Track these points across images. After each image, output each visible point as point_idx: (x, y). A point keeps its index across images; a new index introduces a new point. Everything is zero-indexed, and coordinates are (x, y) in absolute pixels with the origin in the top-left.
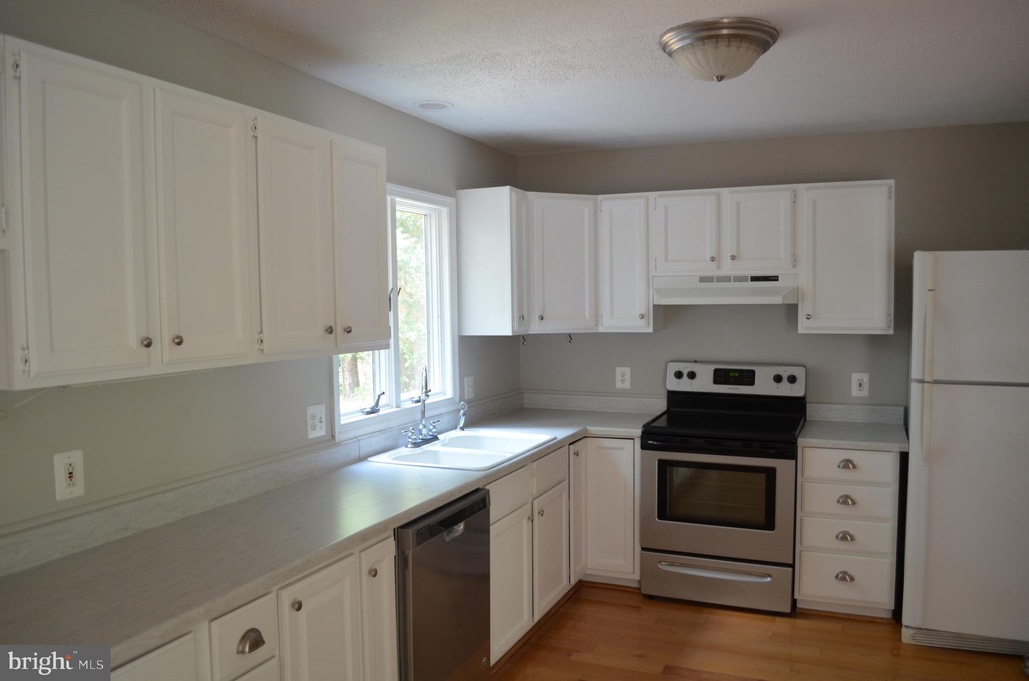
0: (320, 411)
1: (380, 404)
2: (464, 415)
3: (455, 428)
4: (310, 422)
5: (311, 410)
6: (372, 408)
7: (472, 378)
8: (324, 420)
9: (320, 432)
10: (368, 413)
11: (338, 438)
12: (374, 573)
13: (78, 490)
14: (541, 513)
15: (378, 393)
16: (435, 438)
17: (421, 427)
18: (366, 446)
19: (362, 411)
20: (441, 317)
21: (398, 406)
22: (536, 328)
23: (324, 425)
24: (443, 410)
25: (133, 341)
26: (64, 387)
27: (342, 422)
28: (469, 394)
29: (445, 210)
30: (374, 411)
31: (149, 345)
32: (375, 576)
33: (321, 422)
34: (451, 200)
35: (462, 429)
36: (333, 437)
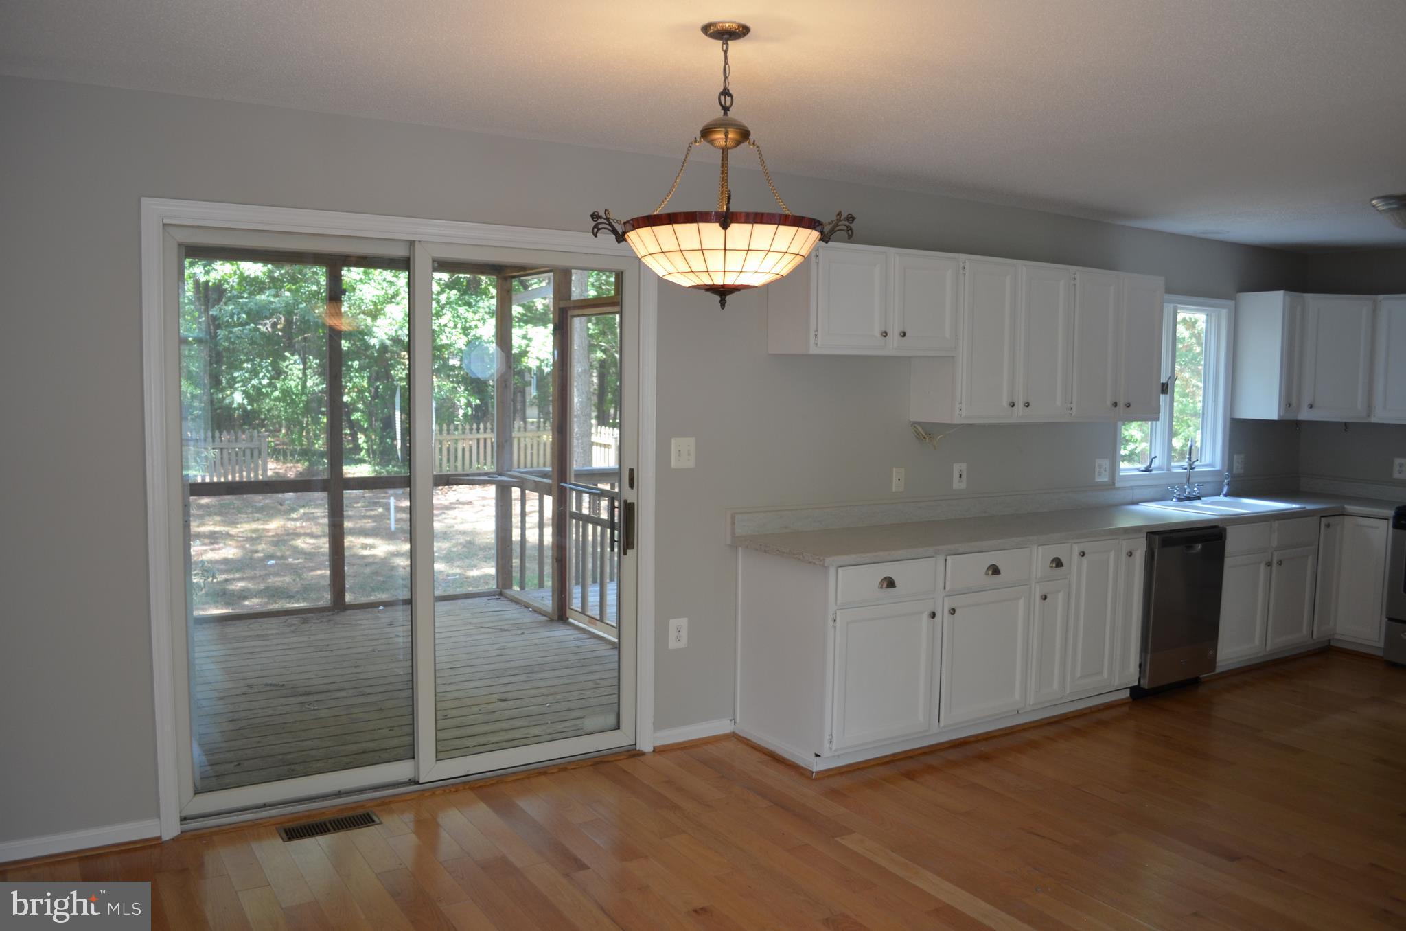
0: (1105, 463)
1: (1153, 466)
2: (1228, 484)
3: (1219, 495)
4: (1097, 470)
5: (1098, 462)
6: (1146, 468)
7: (1242, 456)
8: (1107, 469)
9: (1104, 478)
10: (1143, 471)
11: (1117, 485)
12: (1130, 554)
13: (963, 486)
14: (1280, 563)
15: (1153, 456)
16: (1198, 498)
17: (1186, 487)
18: (1138, 494)
19: (1138, 469)
20: (1215, 401)
21: (1168, 470)
22: (1305, 415)
23: (1107, 473)
24: (1209, 479)
25: (1005, 403)
26: (971, 425)
27: (1121, 474)
28: (1238, 468)
29: (1224, 312)
30: (1147, 470)
31: (1013, 406)
32: (1131, 556)
33: (1105, 471)
34: (1231, 303)
35: (1226, 495)
36: (1114, 483)
